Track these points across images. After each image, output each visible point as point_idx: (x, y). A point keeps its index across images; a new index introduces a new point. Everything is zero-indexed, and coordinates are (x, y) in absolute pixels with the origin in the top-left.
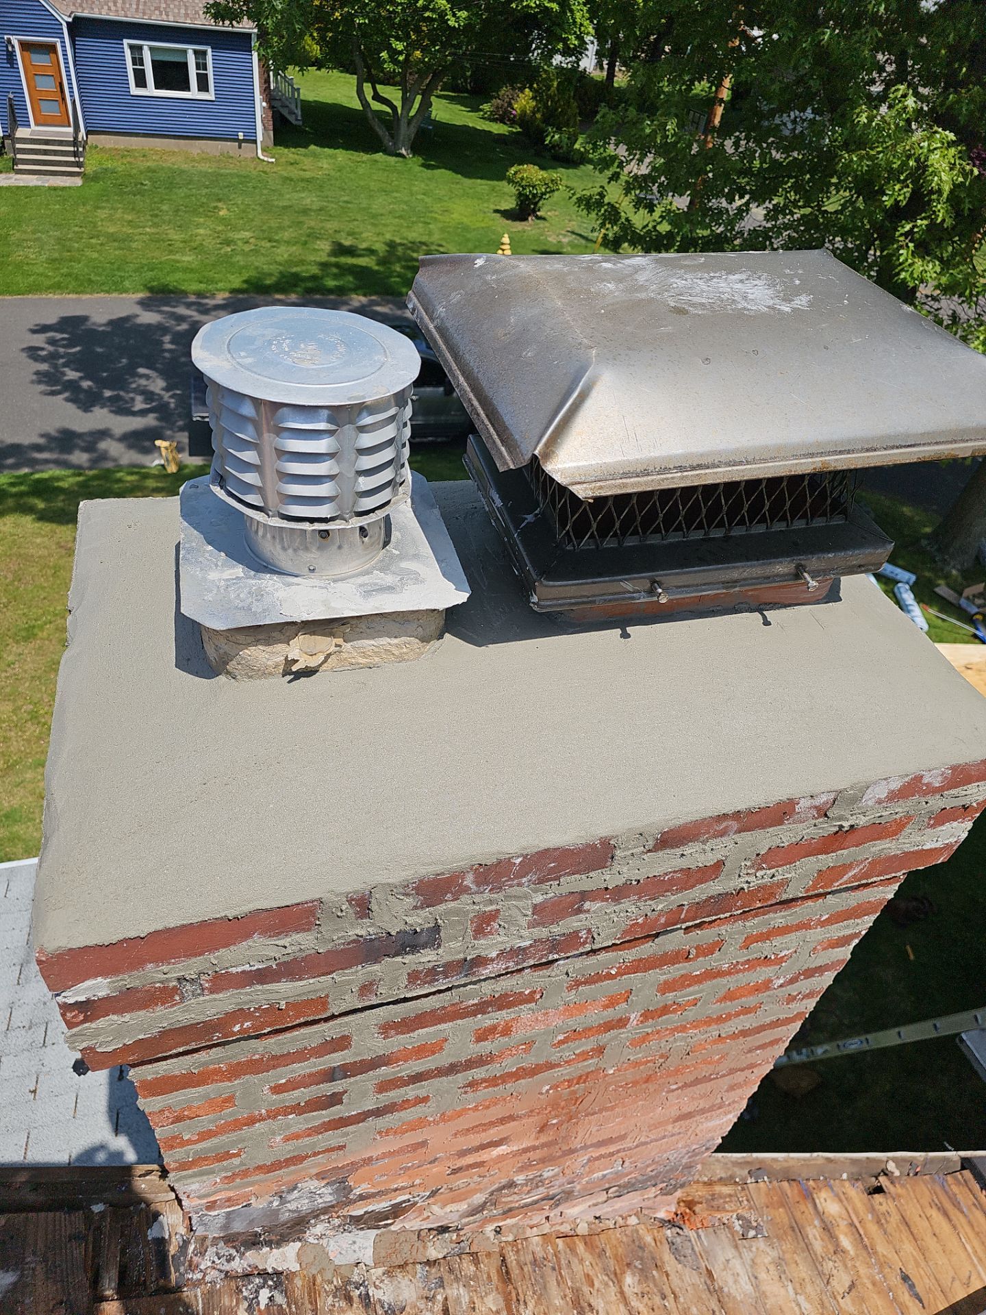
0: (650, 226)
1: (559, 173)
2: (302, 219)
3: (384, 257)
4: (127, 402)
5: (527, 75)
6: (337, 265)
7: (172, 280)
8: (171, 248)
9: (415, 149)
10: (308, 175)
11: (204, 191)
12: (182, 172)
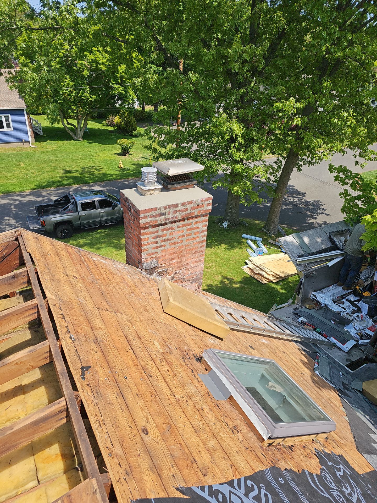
1: (134, 140)
2: (50, 164)
3: (82, 172)
4: (3, 229)
5: (116, 112)
6: (66, 177)
7: (9, 189)
8: (6, 178)
9: (84, 138)
10: (49, 150)
11: (14, 159)
12: (5, 154)
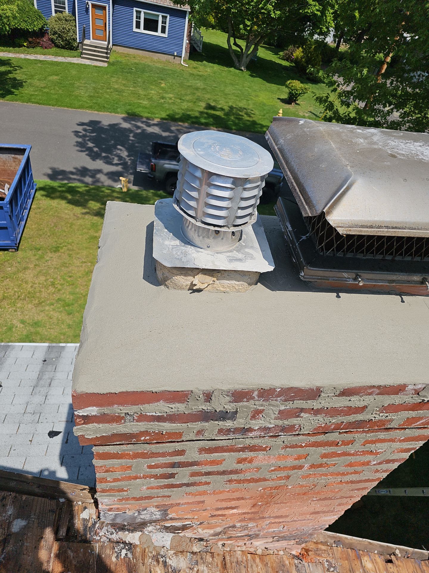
0: (346, 114)
1: (309, 86)
2: (195, 92)
3: (227, 112)
4: (111, 159)
5: (301, 42)
6: (207, 113)
7: (138, 111)
8: (139, 97)
9: (248, 68)
10: (201, 73)
11: (157, 75)
12: (149, 66)
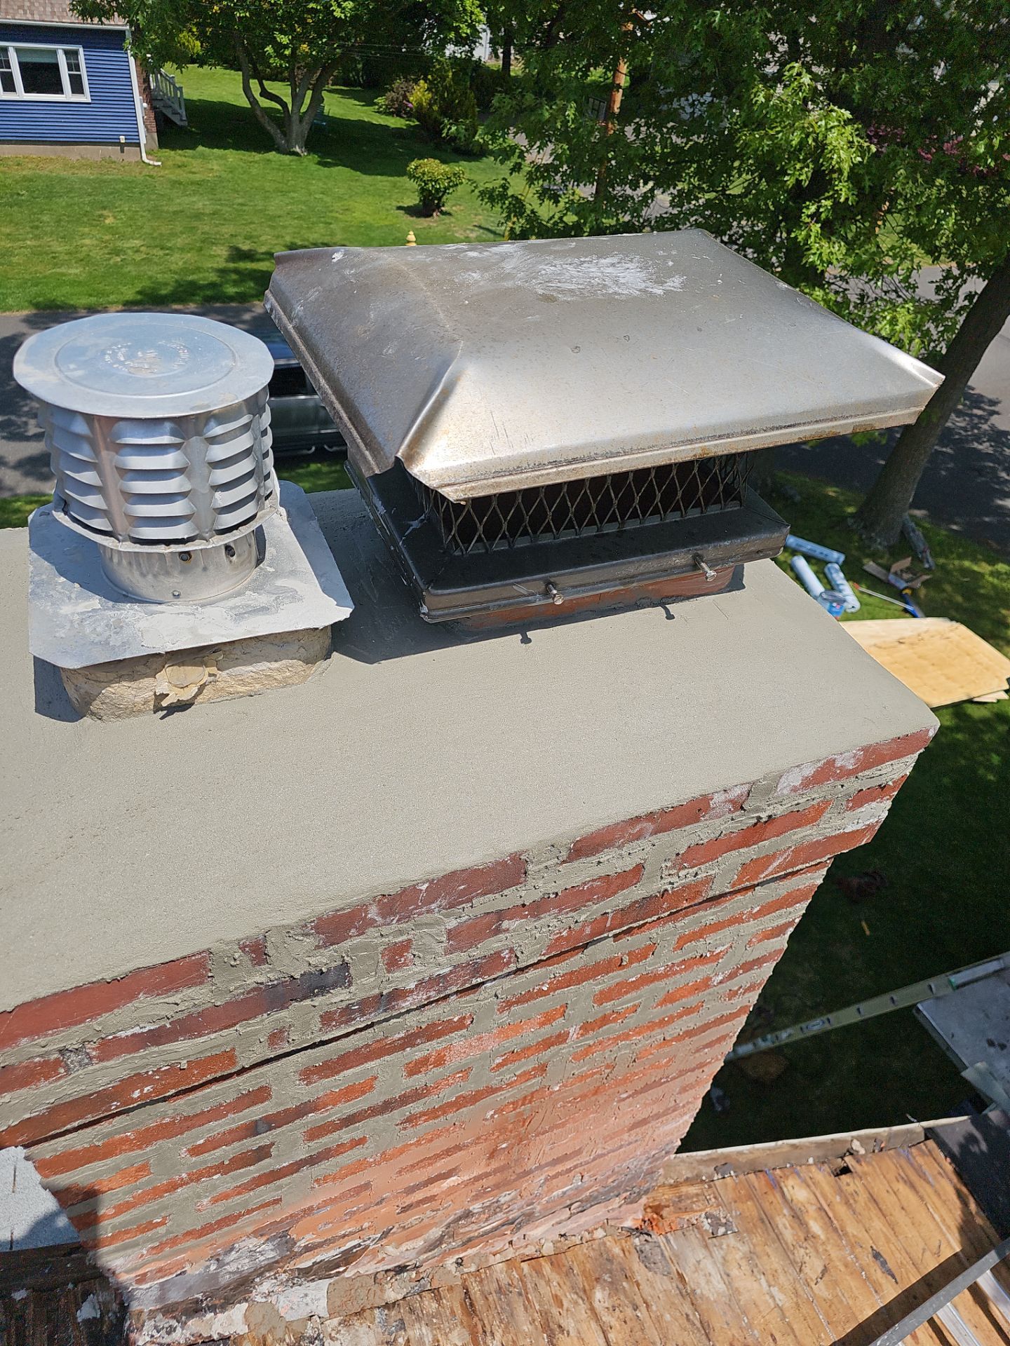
0: (556, 217)
1: (462, 167)
4: (19, 427)
5: (420, 67)
6: (236, 271)
7: (60, 294)
8: (55, 260)
9: (311, 146)
10: (198, 177)
11: (87, 199)
12: (62, 180)
